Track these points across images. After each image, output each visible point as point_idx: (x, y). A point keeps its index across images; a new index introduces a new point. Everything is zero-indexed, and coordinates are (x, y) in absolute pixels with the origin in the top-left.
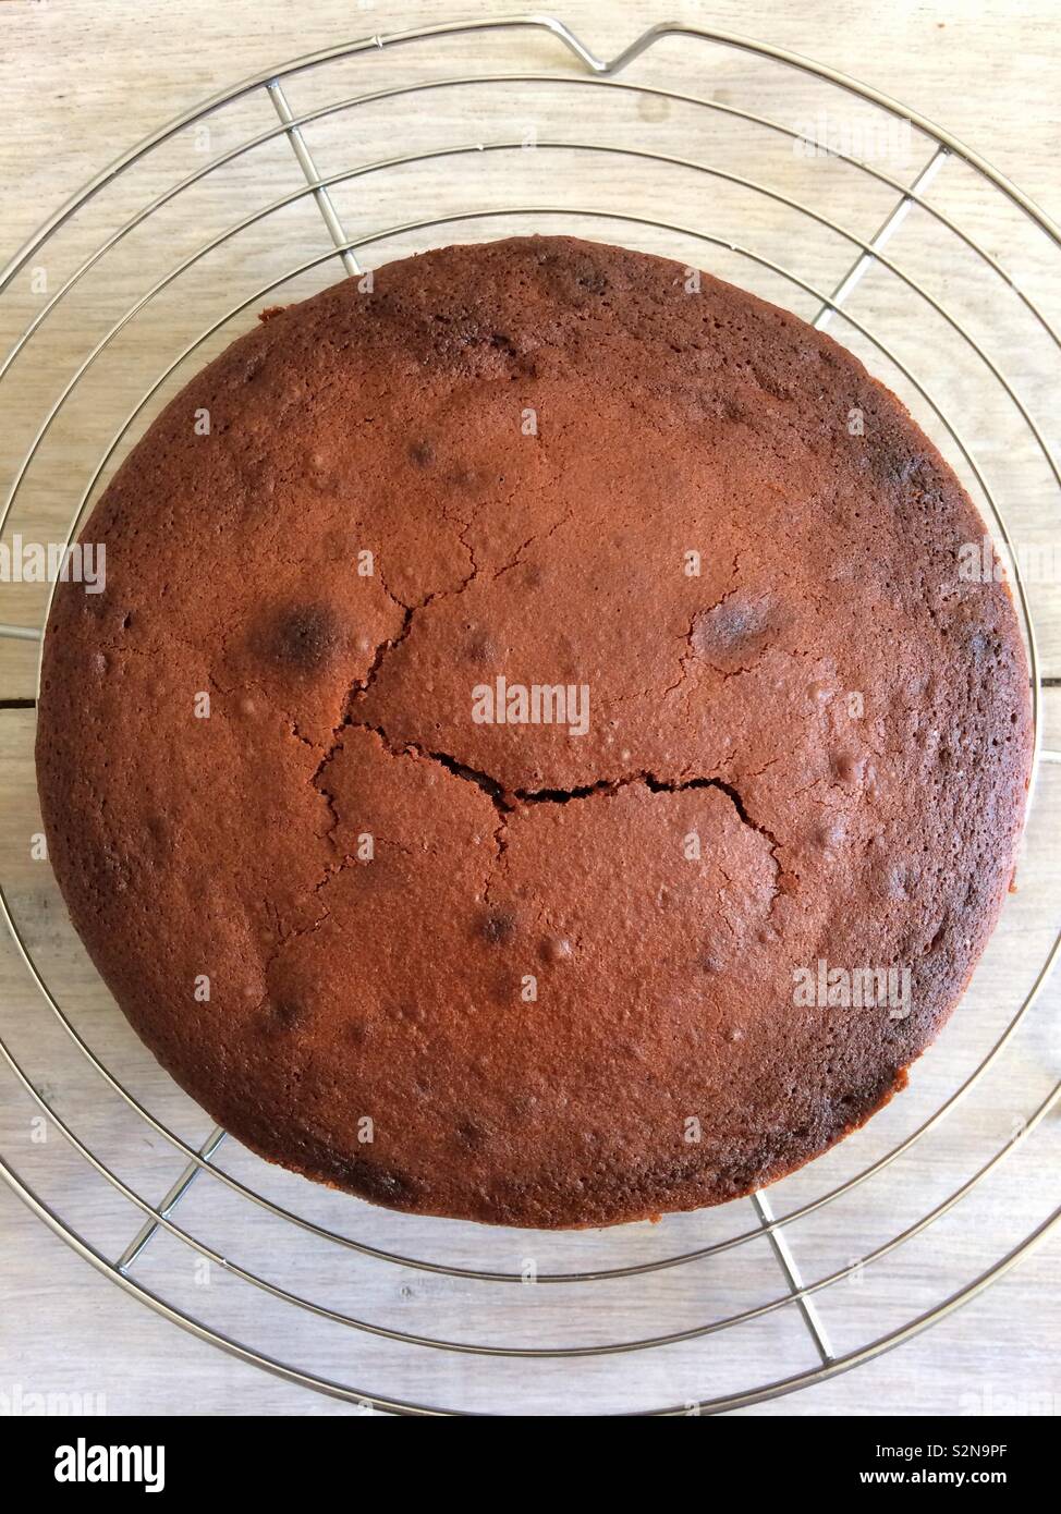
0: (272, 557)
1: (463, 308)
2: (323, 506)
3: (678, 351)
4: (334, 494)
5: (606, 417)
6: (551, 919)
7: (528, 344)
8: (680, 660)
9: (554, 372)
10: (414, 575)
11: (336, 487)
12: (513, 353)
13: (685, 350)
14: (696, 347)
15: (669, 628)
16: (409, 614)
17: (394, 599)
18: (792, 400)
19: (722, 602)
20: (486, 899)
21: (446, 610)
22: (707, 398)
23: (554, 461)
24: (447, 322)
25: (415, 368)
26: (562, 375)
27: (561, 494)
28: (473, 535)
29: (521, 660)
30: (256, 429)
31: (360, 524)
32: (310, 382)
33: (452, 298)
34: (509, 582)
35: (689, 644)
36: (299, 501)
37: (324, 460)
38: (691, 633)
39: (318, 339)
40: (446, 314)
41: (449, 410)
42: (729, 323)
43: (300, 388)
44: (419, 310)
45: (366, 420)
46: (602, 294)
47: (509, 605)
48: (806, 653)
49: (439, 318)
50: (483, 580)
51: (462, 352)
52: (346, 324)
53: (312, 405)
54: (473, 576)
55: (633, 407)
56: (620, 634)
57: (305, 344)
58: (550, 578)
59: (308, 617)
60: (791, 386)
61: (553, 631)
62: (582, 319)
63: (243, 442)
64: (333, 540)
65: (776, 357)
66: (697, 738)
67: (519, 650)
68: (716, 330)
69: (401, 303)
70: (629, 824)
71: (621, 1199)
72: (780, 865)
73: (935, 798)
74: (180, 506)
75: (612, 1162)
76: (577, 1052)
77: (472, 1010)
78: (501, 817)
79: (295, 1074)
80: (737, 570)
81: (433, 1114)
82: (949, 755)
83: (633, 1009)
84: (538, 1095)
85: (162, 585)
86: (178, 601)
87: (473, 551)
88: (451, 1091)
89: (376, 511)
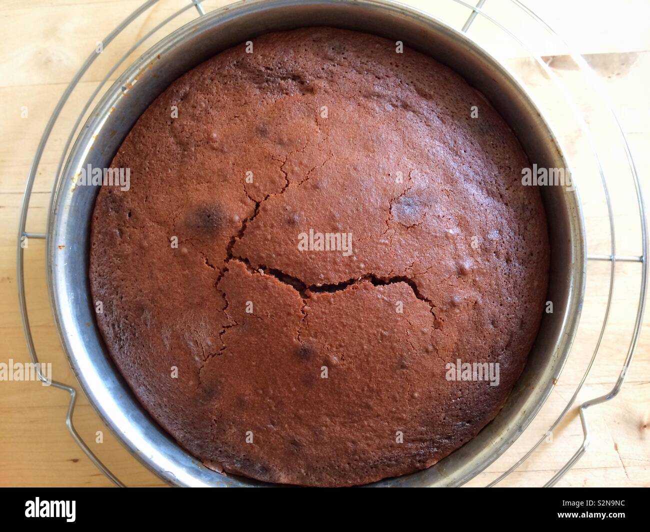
0: (194, 181)
1: (279, 63)
2: (217, 156)
3: (379, 79)
4: (222, 151)
5: (347, 110)
6: (329, 347)
7: (309, 78)
8: (386, 221)
9: (322, 91)
10: (259, 187)
11: (223, 148)
12: (302, 83)
13: (382, 78)
14: (387, 76)
15: (380, 206)
16: (258, 205)
17: (250, 198)
18: (433, 99)
19: (404, 194)
20: (298, 339)
21: (276, 202)
22: (393, 100)
23: (324, 132)
24: (272, 70)
25: (258, 92)
26: (326, 92)
27: (327, 147)
28: (287, 167)
29: (312, 224)
30: (185, 123)
31: (234, 164)
32: (209, 100)
33: (273, 59)
34: (305, 188)
35: (390, 213)
36: (207, 154)
37: (217, 136)
38: (390, 209)
39: (212, 80)
40: (271, 67)
41: (274, 111)
42: (402, 64)
43: (205, 103)
44: (259, 65)
45: (236, 117)
46: (343, 54)
47: (305, 198)
48: (443, 216)
49: (267, 68)
50: (294, 185)
51: (279, 84)
52: (226, 73)
53: (211, 111)
54: (287, 186)
55: (359, 105)
56: (357, 210)
57: (206, 82)
58: (325, 184)
59: (211, 208)
60: (432, 93)
61: (326, 210)
62: (334, 66)
63: (180, 129)
64: (222, 173)
65: (425, 79)
66: (396, 258)
67: (311, 219)
68: (396, 68)
69: (250, 62)
70: (364, 302)
71: (366, 472)
72: (435, 316)
73: (505, 281)
74: (152, 160)
75: (362, 456)
76: (343, 406)
77: (294, 389)
78: (304, 301)
79: (215, 420)
80: (411, 178)
81: (279, 436)
82: (511, 261)
83: (368, 386)
84: (326, 426)
85: (145, 197)
86: (152, 203)
87: (286, 174)
88: (286, 426)
89: (241, 158)
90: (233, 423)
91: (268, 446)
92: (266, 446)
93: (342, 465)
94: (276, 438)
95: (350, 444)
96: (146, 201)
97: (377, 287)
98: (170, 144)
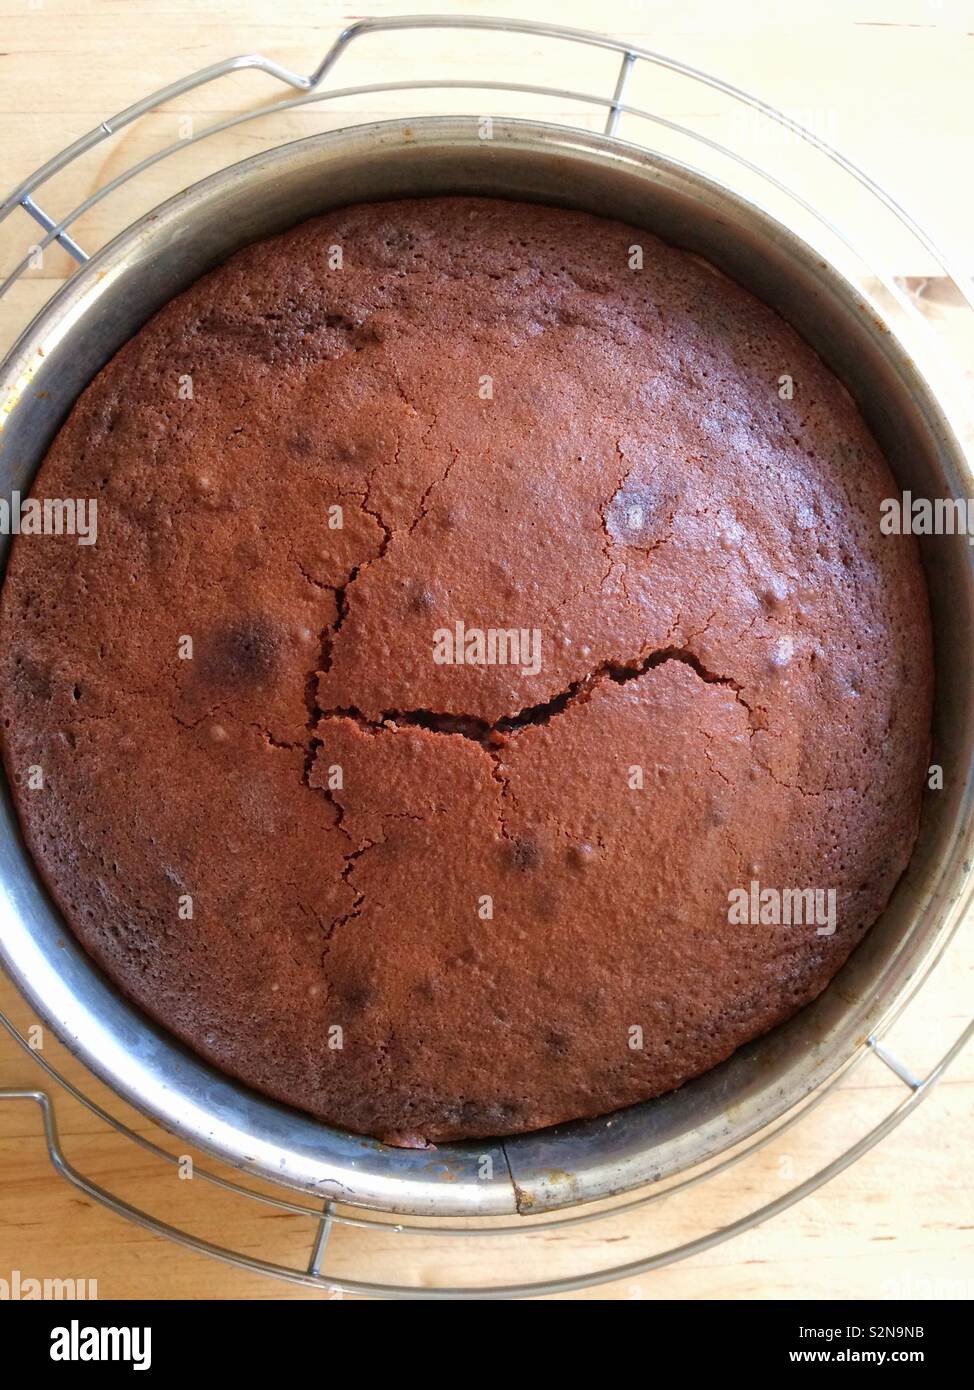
0: (192, 586)
1: (289, 300)
2: (224, 522)
3: (498, 278)
4: (230, 509)
5: (455, 357)
6: (569, 831)
7: (360, 314)
8: (604, 551)
9: (395, 332)
10: (330, 557)
11: (230, 501)
12: (349, 327)
13: (504, 275)
14: (512, 269)
15: (583, 526)
16: (340, 595)
17: (320, 584)
18: (613, 290)
19: (621, 488)
20: (504, 834)
21: (376, 576)
22: (538, 312)
23: (424, 411)
24: (279, 317)
25: (264, 369)
26: (402, 332)
27: (442, 439)
28: (375, 502)
29: (462, 598)
30: (135, 474)
31: (264, 528)
32: (170, 414)
33: (275, 294)
34: (425, 531)
35: (606, 533)
36: (199, 524)
37: (210, 481)
38: (604, 524)
39: (163, 372)
40: (276, 312)
41: (310, 398)
42: (533, 238)
43: (163, 421)
44: (249, 315)
45: (236, 432)
46: (411, 248)
47: (432, 551)
48: (706, 510)
49: (270, 317)
50: (400, 536)
51: (303, 341)
52: (184, 349)
53: (180, 434)
54: (388, 538)
55: (476, 341)
56: (541, 544)
57: (151, 379)
58: (462, 514)
59: (246, 629)
60: (608, 279)
61: (482, 562)
62: (402, 276)
63: (127, 489)
64: (244, 552)
65: (585, 257)
66: (643, 616)
67: (456, 590)
68: (524, 249)
69: (229, 313)
70: (610, 722)
71: (705, 1047)
72: (747, 706)
73: (852, 600)
74: (87, 568)
75: (687, 1018)
76: (627, 936)
77: (523, 935)
78: (494, 757)
79: (382, 1048)
80: (622, 455)
81: (518, 1037)
82: (851, 559)
83: (664, 881)
84: (605, 986)
85: (98, 648)
86: (118, 657)
87: (379, 516)
88: (527, 1011)
89: (274, 511)
90: (421, 1042)
91: (504, 1063)
92: (498, 1063)
93: (655, 1048)
94: (514, 1042)
95: (659, 1005)
96: (102, 656)
97: (625, 686)
98: (116, 526)
